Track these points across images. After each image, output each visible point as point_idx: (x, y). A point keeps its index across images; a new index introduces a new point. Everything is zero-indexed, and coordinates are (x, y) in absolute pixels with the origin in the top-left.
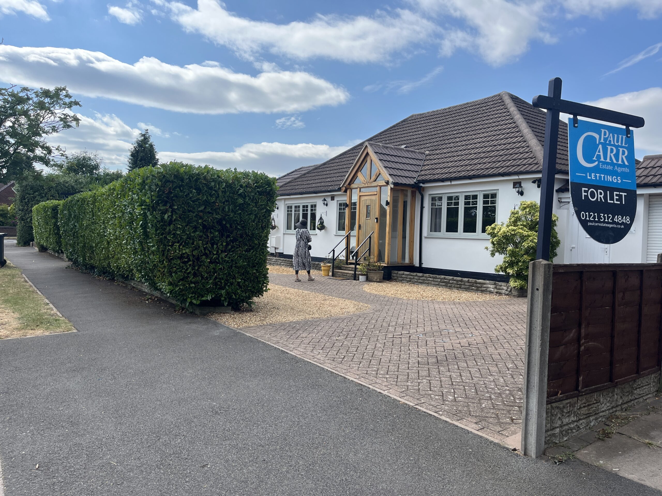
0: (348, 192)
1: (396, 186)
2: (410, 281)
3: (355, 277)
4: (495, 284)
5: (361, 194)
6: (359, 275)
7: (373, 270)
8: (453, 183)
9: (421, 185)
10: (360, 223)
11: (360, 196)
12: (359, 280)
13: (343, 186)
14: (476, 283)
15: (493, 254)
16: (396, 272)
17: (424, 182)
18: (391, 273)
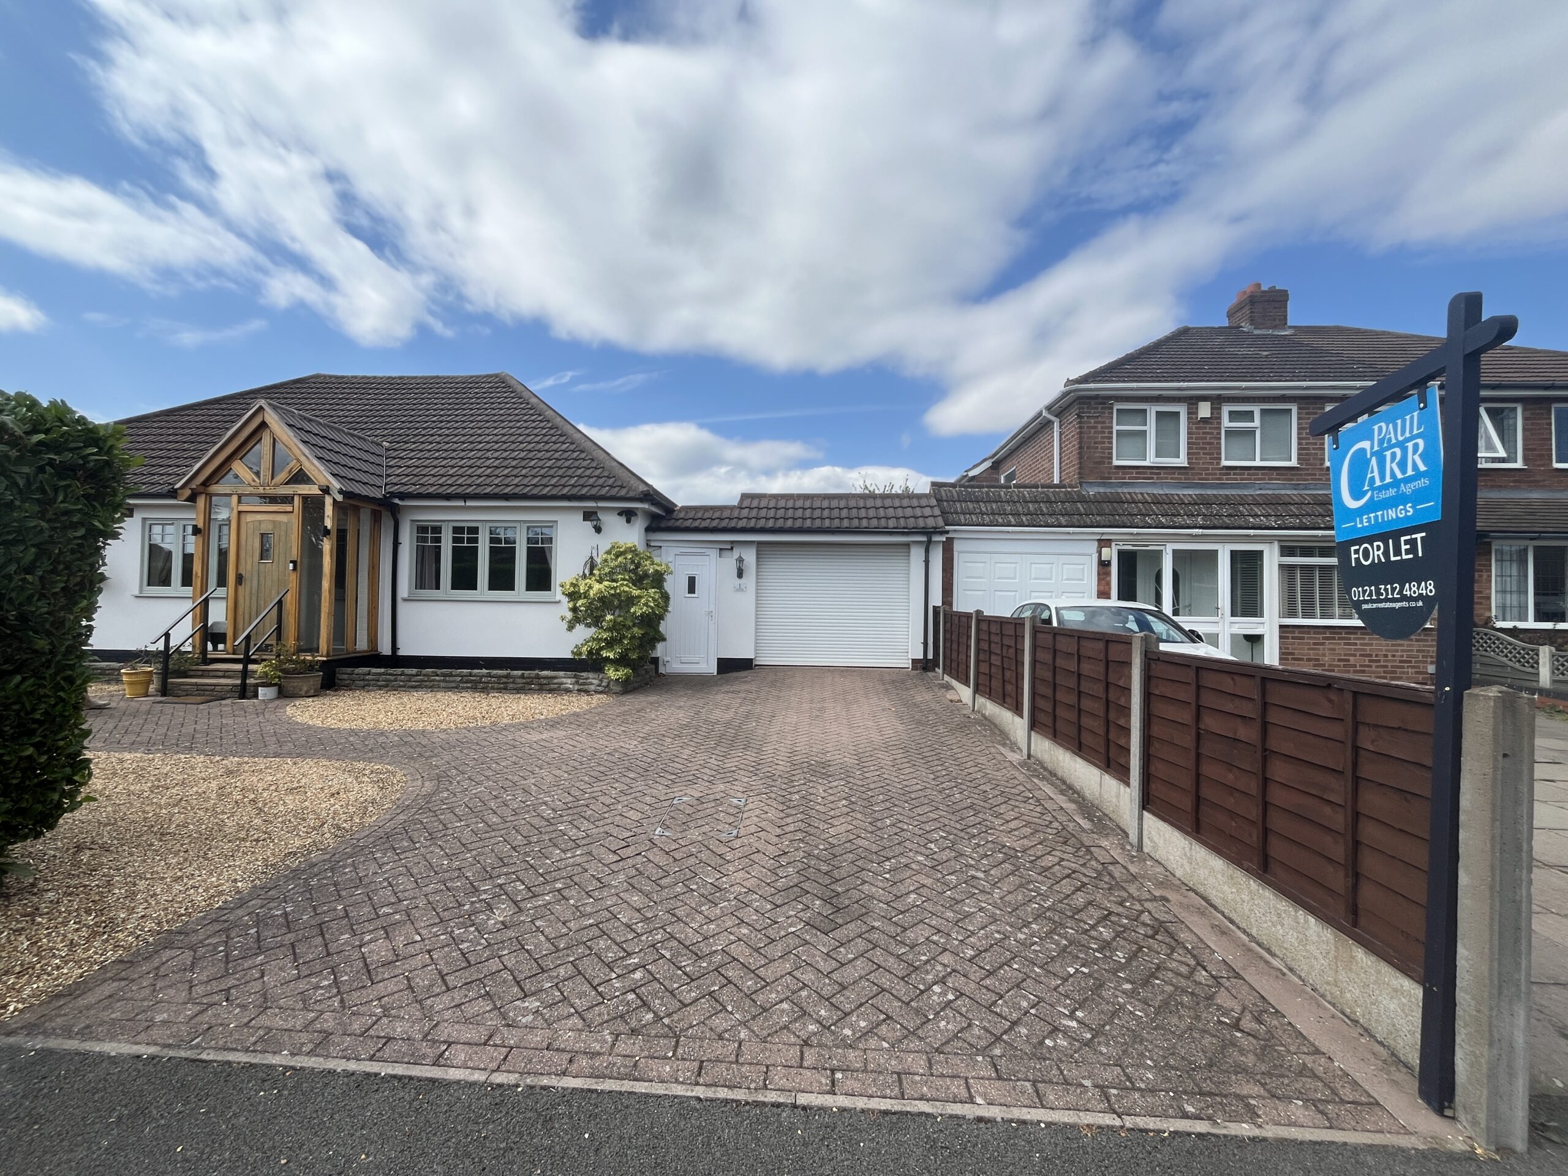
0: (201, 501)
1: (349, 498)
2: (387, 686)
3: (245, 692)
4: (575, 677)
5: (242, 508)
6: (257, 686)
7: (294, 672)
8: (469, 503)
9: (397, 501)
10: (242, 571)
11: (239, 512)
12: (256, 696)
13: (183, 487)
14: (538, 677)
15: (571, 628)
16: (349, 670)
17: (403, 496)
18: (334, 673)
